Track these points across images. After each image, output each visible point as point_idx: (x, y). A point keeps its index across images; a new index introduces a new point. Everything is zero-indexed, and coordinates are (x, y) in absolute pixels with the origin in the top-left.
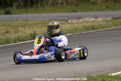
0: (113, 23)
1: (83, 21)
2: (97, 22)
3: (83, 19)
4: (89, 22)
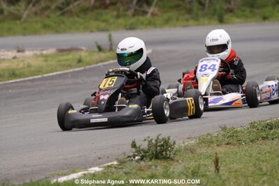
0: (59, 61)
2: (22, 61)
4: (4, 59)
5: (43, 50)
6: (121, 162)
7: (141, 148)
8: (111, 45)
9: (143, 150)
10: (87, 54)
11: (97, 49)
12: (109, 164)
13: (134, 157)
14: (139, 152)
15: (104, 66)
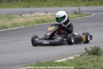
1: (34, 16)
2: (47, 17)
3: (35, 14)
4: (40, 16)
5: (54, 13)
6: (81, 55)
7: (89, 50)
8: (80, 12)
9: (89, 51)
10: (71, 15)
11: (74, 13)
12: (77, 56)
13: (86, 54)
14: (88, 52)
15: (77, 19)
